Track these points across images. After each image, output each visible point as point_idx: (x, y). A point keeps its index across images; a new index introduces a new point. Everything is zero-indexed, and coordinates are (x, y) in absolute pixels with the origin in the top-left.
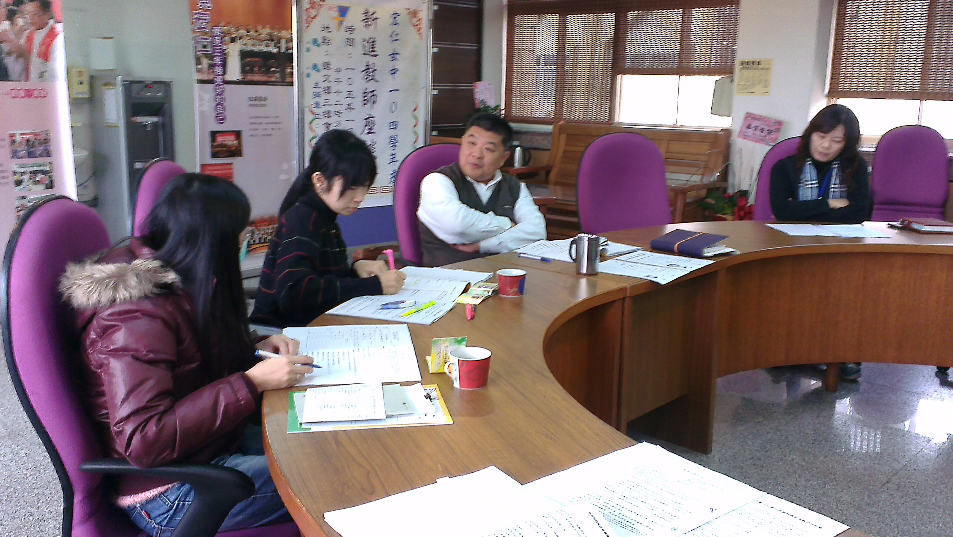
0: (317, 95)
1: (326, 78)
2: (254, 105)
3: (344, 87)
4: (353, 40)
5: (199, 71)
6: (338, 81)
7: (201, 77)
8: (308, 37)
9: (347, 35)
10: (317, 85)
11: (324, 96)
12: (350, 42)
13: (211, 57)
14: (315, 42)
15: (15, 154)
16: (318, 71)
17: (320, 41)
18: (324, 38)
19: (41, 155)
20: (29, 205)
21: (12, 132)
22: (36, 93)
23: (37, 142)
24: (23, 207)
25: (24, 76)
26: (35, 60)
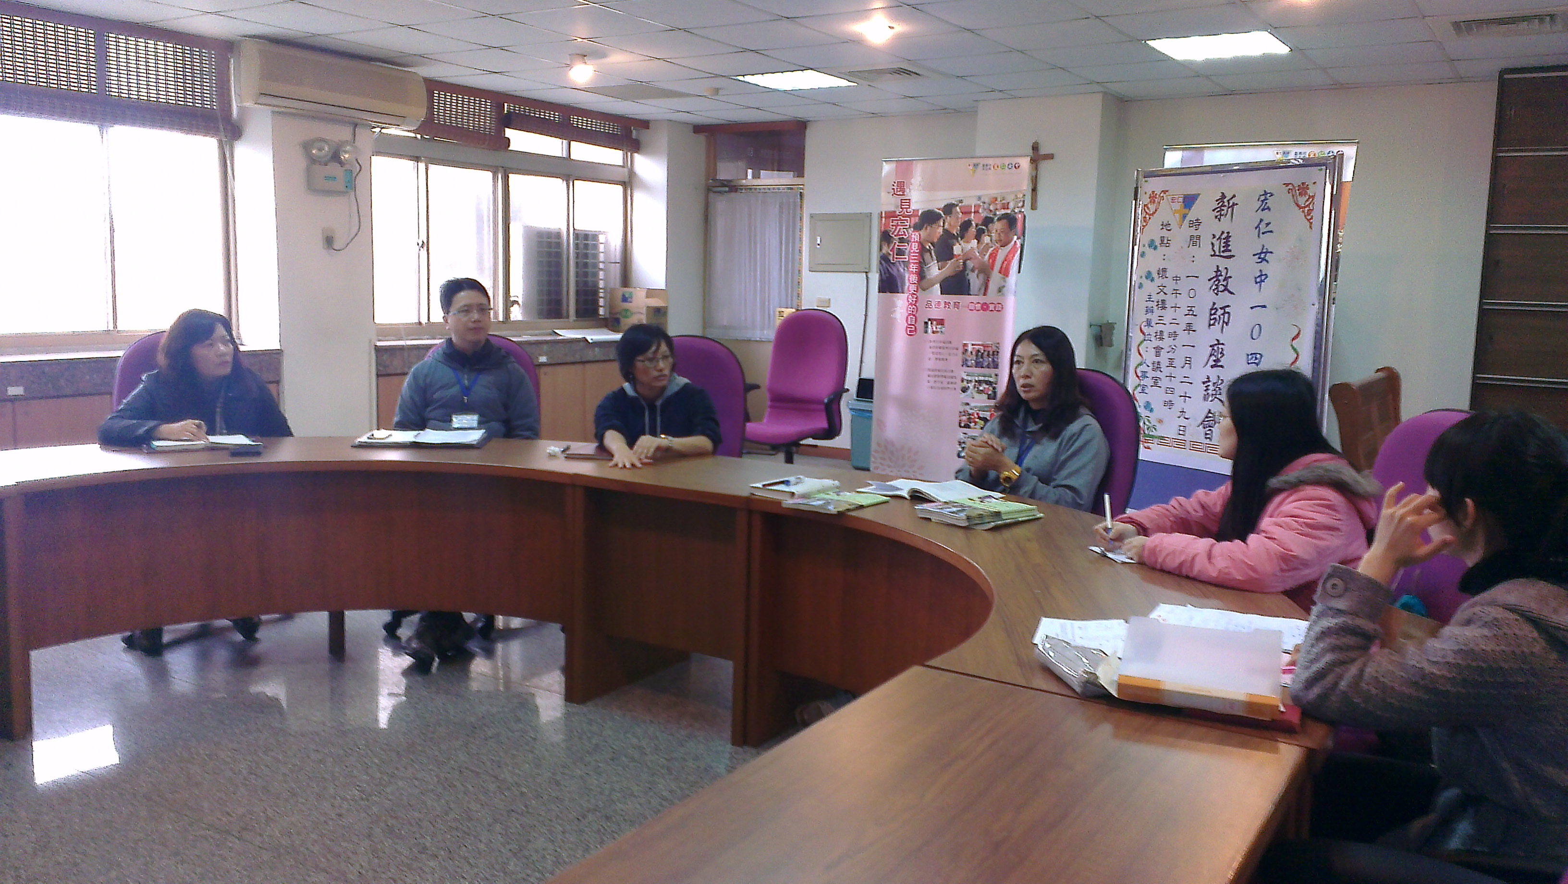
0: (1149, 310)
1: (1162, 289)
3: (1183, 301)
4: (1198, 237)
6: (1175, 292)
9: (1192, 231)
10: (1149, 298)
11: (1158, 312)
12: (1195, 241)
14: (1151, 244)
16: (1153, 280)
17: (1158, 242)
18: (1163, 238)
20: (971, 411)
21: (964, 342)
22: (991, 307)
23: (986, 353)
24: (965, 413)
25: (983, 291)
26: (995, 276)
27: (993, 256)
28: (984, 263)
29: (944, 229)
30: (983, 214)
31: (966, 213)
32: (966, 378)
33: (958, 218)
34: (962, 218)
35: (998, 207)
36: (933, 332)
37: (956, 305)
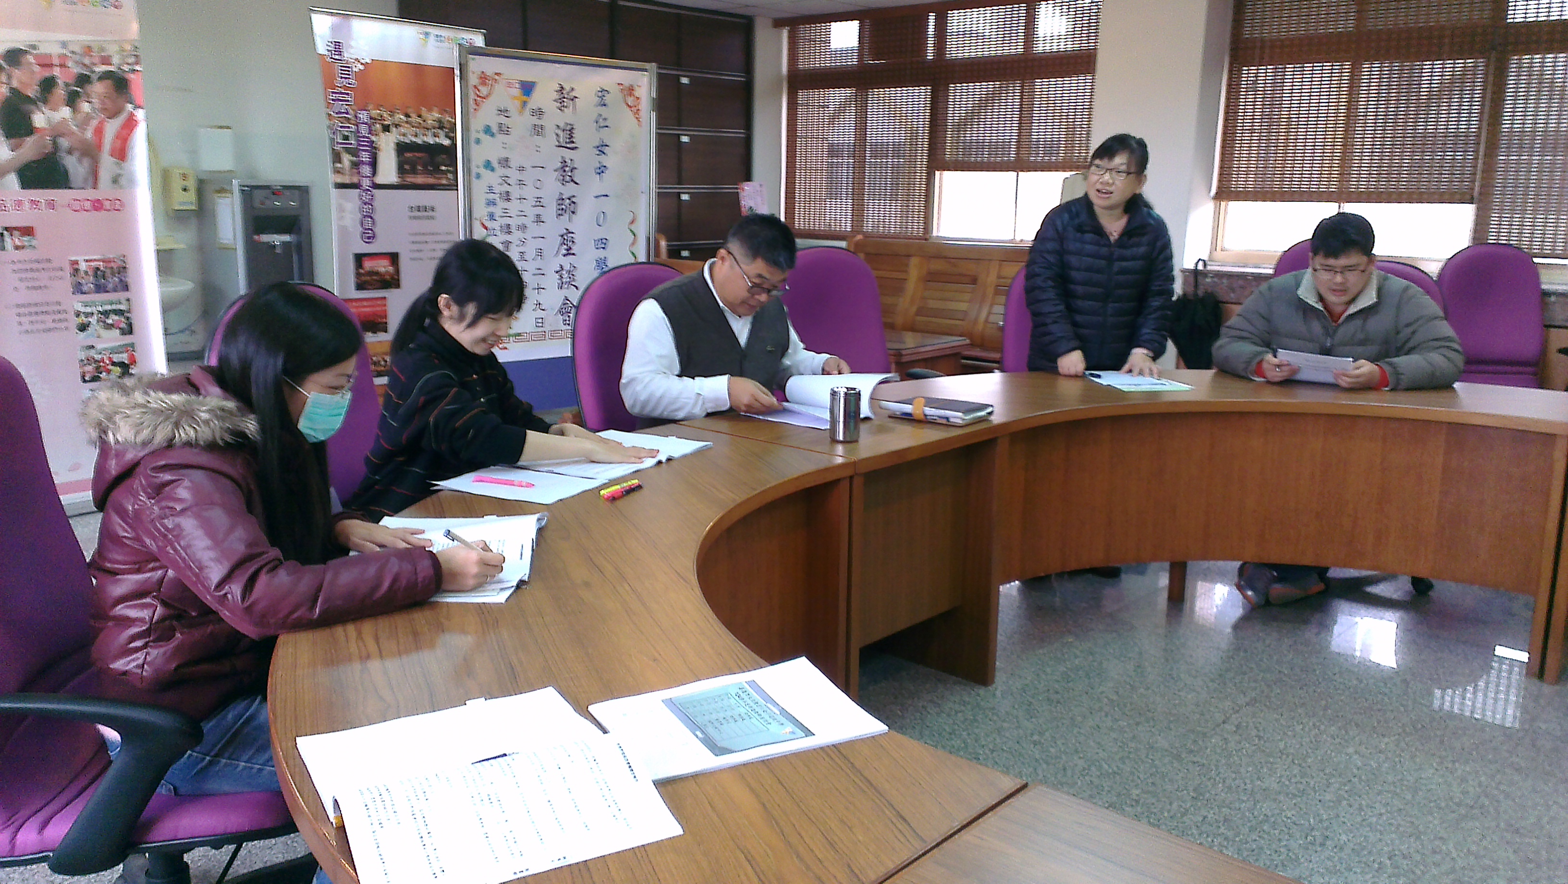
0: (491, 203)
1: (505, 179)
2: (415, 218)
3: (530, 192)
4: (542, 127)
5: (337, 171)
6: (521, 183)
7: (340, 179)
8: (477, 124)
9: (535, 120)
10: (491, 190)
11: (502, 204)
12: (538, 130)
13: (354, 152)
14: (488, 130)
15: (78, 289)
16: (493, 170)
17: (495, 129)
18: (500, 125)
19: (115, 290)
20: (98, 357)
21: (73, 258)
22: (107, 204)
23: (108, 271)
24: (89, 360)
25: (90, 182)
26: (107, 162)
27: (99, 132)
28: (84, 142)
29: (11, 89)
30: (76, 70)
31: (46, 65)
32: (83, 309)
33: (33, 72)
34: (40, 73)
35: (96, 60)
36: (17, 248)
37: (51, 205)
